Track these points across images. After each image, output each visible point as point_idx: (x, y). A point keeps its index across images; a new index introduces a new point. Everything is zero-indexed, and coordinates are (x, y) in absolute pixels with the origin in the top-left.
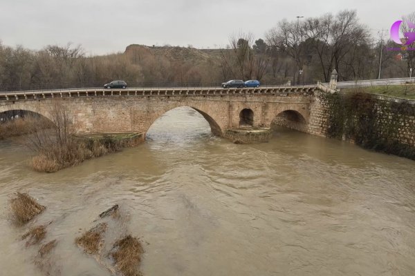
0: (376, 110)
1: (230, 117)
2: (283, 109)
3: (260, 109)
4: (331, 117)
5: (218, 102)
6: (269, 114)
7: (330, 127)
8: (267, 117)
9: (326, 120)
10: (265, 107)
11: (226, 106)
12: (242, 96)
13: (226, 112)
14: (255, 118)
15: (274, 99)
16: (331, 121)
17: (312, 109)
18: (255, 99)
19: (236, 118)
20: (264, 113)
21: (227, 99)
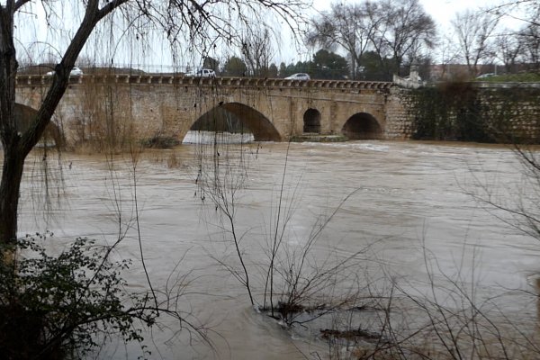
0: (480, 101)
1: (293, 119)
2: (355, 111)
3: (328, 110)
4: (417, 119)
5: (277, 99)
6: (339, 117)
7: (416, 131)
8: (337, 122)
9: (410, 123)
10: (334, 107)
11: (287, 103)
12: (305, 90)
13: (287, 112)
14: (322, 122)
15: (344, 97)
16: (416, 124)
17: (388, 111)
18: (321, 95)
19: (300, 122)
20: (333, 116)
21: (288, 93)
